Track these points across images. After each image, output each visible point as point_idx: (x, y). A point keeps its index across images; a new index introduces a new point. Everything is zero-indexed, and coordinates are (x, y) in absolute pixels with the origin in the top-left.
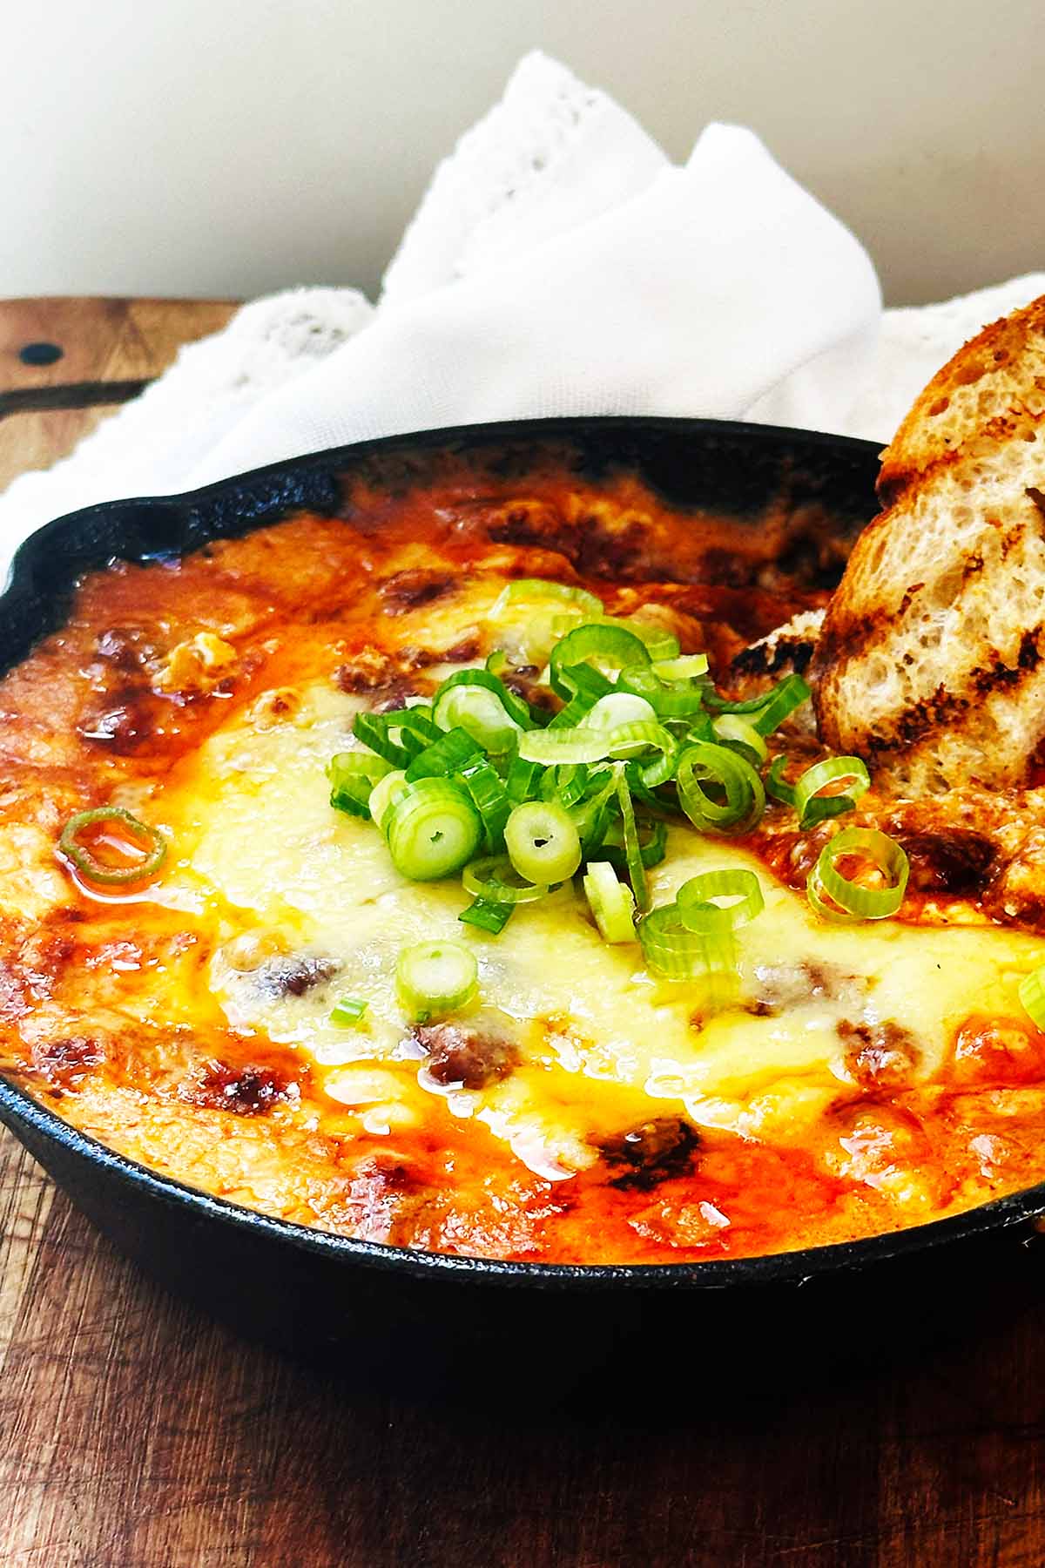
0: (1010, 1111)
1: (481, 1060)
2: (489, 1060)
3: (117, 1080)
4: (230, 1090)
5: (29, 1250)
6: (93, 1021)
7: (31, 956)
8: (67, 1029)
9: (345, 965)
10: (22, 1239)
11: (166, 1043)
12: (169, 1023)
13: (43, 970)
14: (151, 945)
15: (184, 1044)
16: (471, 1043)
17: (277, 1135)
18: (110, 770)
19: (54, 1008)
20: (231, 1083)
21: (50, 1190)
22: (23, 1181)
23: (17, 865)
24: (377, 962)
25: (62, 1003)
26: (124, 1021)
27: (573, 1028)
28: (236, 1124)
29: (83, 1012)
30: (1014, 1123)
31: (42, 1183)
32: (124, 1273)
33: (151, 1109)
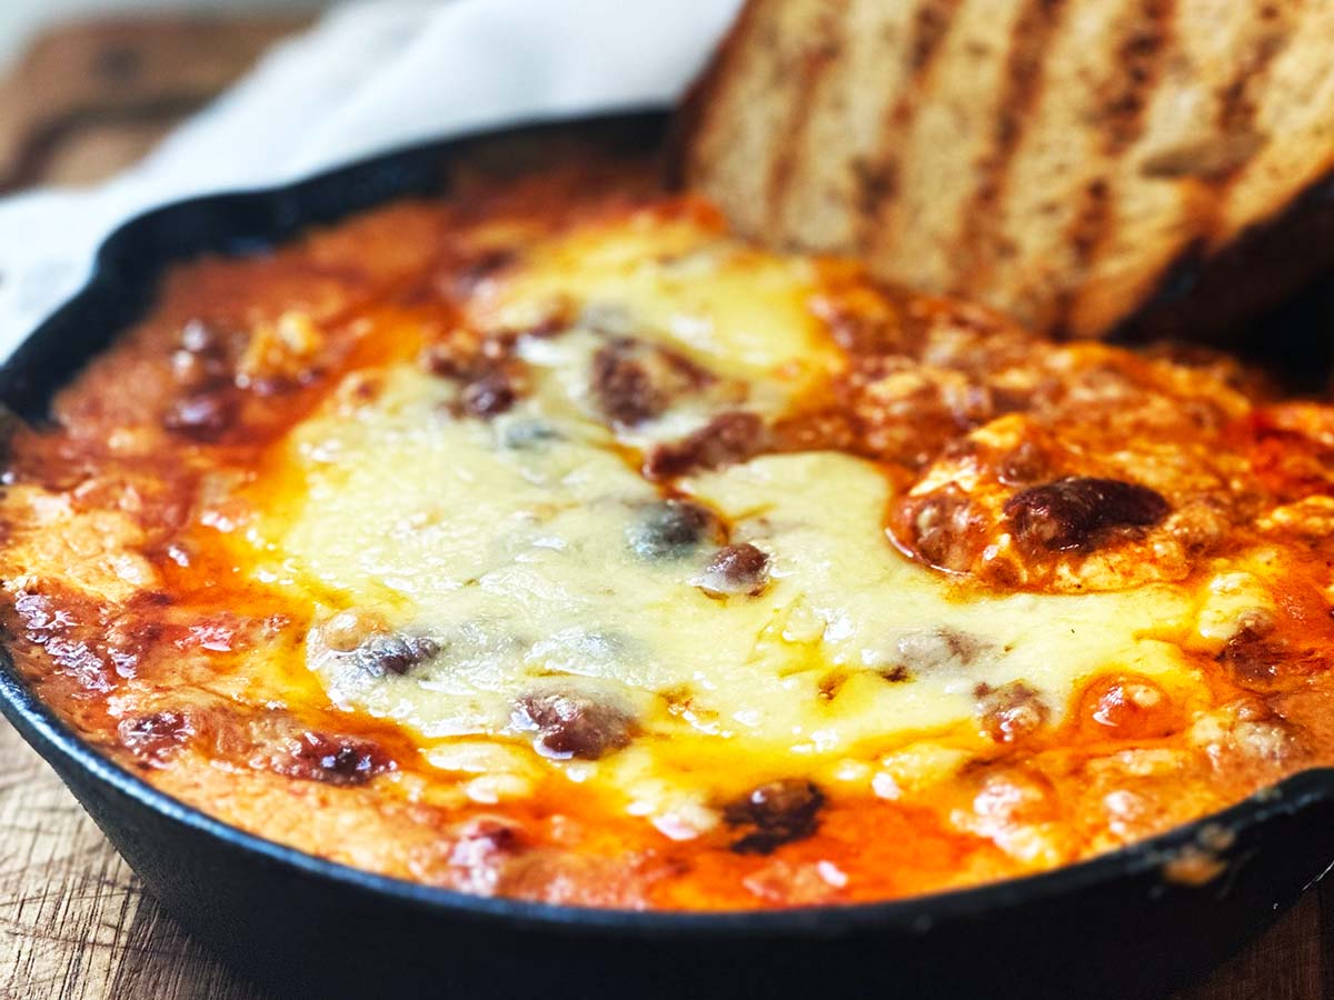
0: (1145, 769)
1: (598, 731)
2: (606, 731)
3: (208, 752)
4: (328, 762)
5: (113, 956)
6: (182, 697)
7: (115, 636)
8: (155, 705)
9: (449, 644)
10: (106, 945)
11: (260, 719)
12: (262, 701)
13: (129, 650)
14: (243, 626)
15: (280, 720)
16: (587, 713)
17: (376, 804)
18: (196, 458)
19: (139, 685)
20: (329, 755)
21: (134, 899)
22: (106, 890)
23: (99, 551)
24: (483, 640)
25: (148, 681)
26: (214, 698)
27: (697, 700)
28: (333, 794)
29: (169, 689)
30: (1149, 781)
31: (126, 892)
32: (214, 976)
33: (244, 781)
